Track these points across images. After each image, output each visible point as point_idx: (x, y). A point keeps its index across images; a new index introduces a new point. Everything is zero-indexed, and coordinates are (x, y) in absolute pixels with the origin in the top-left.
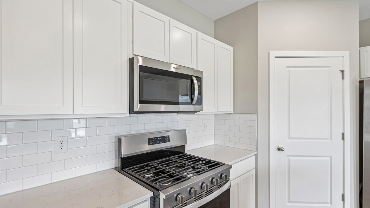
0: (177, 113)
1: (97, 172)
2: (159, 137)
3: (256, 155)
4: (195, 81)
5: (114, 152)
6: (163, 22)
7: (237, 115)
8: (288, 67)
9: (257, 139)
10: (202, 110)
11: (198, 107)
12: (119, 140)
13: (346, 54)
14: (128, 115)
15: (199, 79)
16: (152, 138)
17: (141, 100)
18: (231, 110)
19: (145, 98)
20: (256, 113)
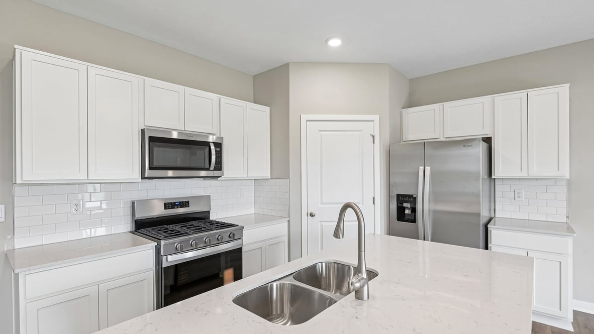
1: (112, 234)
2: (177, 202)
3: (289, 222)
4: (213, 147)
5: (129, 216)
8: (320, 131)
10: (223, 176)
11: (217, 173)
12: (133, 203)
13: (376, 118)
14: (140, 180)
15: (218, 145)
16: (168, 203)
17: (151, 166)
18: (268, 175)
19: (155, 164)
20: (289, 177)
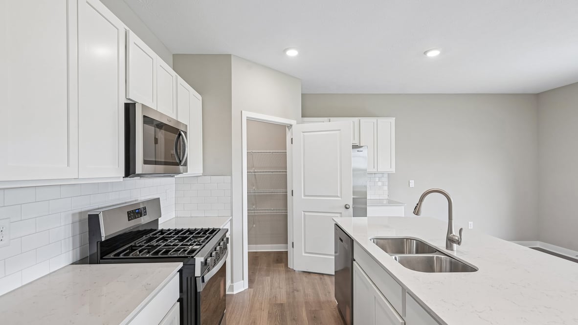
0: (139, 177)
1: (50, 274)
2: (137, 210)
3: (231, 220)
6: (151, 58)
7: (208, 178)
9: (232, 203)
10: (187, 172)
11: (184, 168)
14: (122, 179)
16: (131, 211)
18: (200, 172)
20: (231, 175)
